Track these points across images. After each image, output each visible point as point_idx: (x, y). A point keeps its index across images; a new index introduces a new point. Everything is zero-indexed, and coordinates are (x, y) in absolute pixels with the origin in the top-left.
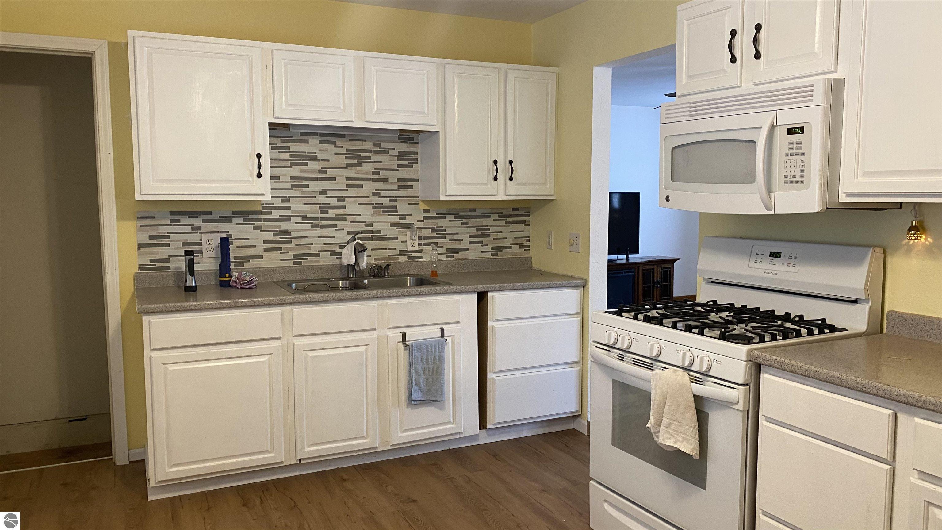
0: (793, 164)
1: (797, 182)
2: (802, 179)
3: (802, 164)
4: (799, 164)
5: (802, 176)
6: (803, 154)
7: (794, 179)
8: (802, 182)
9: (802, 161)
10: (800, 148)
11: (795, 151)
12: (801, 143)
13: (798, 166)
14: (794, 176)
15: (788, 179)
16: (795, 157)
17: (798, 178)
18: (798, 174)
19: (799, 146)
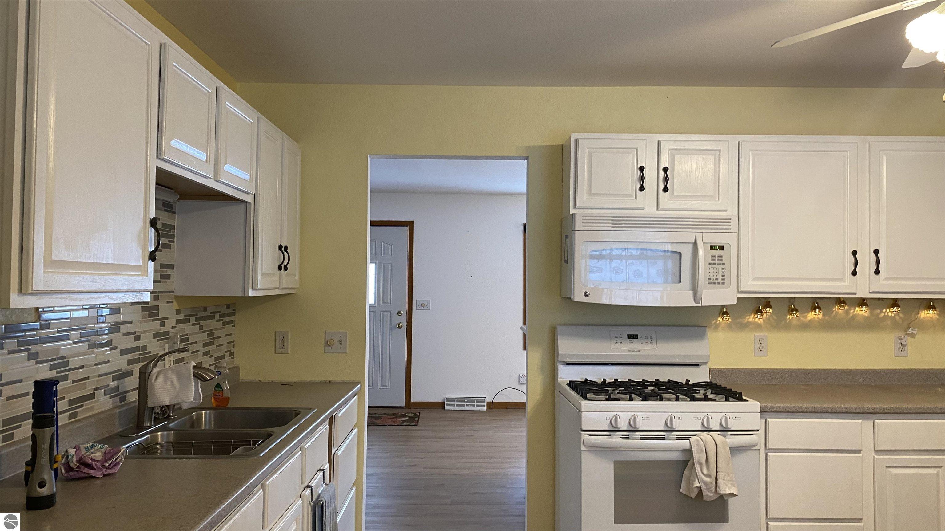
0: (715, 271)
1: (719, 283)
2: (723, 281)
3: (724, 271)
4: (720, 270)
5: (722, 279)
6: (724, 264)
7: (717, 281)
8: (723, 283)
9: (723, 269)
10: (721, 260)
11: (717, 262)
12: (722, 257)
13: (720, 272)
14: (717, 279)
15: (711, 281)
16: (716, 266)
17: (720, 281)
18: (720, 278)
19: (720, 258)
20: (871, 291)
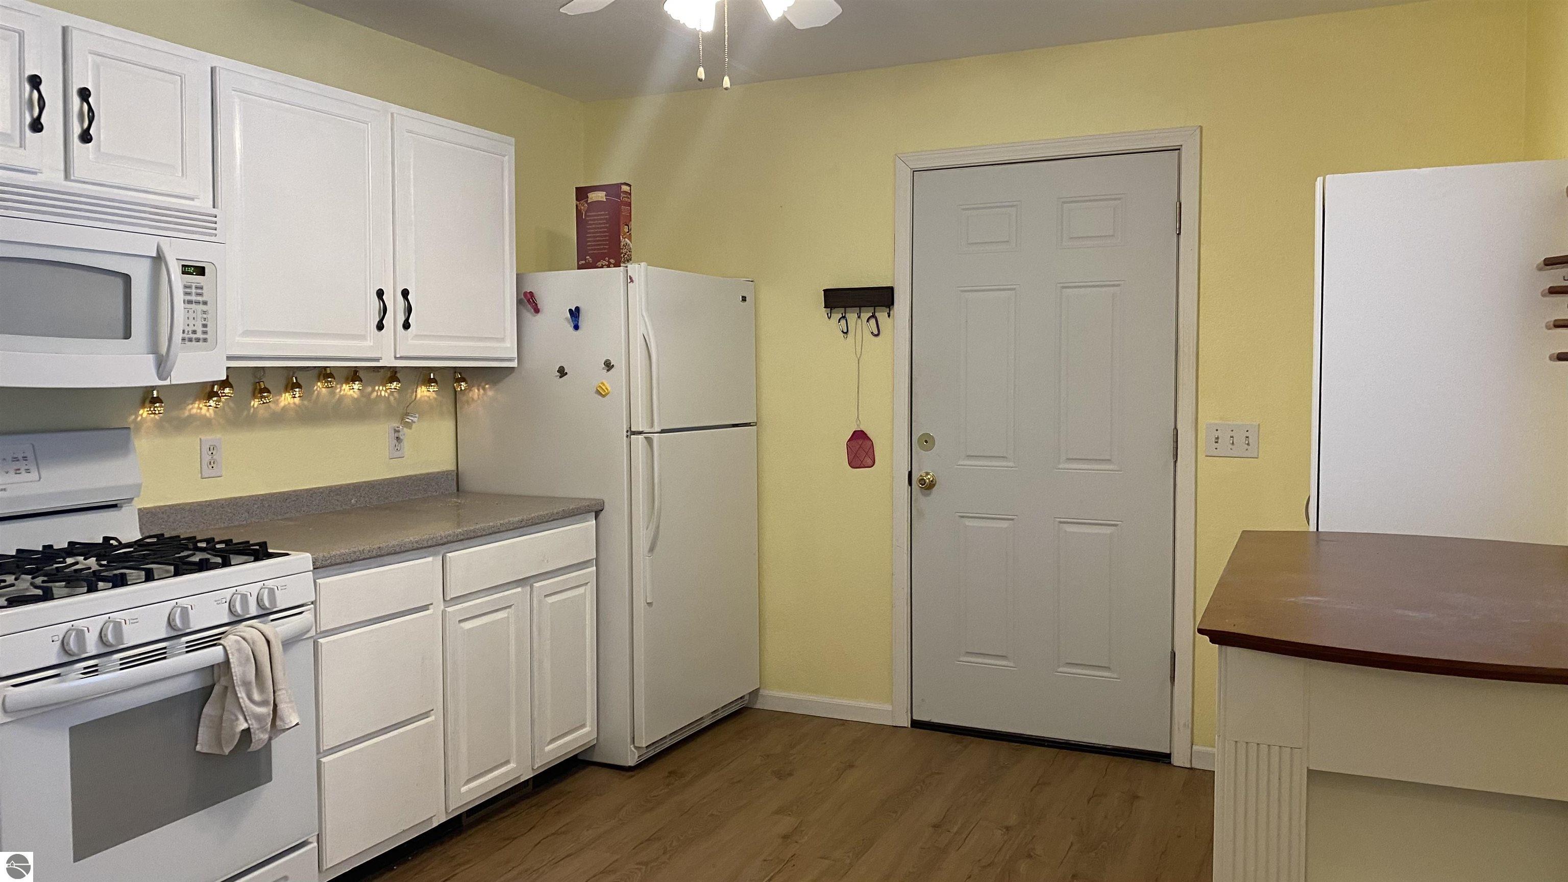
0: (191, 315)
1: (198, 340)
2: (205, 336)
3: (205, 316)
4: (200, 315)
5: (205, 333)
6: (205, 303)
7: (194, 336)
8: (205, 340)
9: (204, 312)
10: (200, 295)
11: (193, 298)
12: (201, 288)
13: (199, 319)
14: (194, 332)
15: (185, 335)
16: (193, 306)
17: (199, 335)
18: (200, 329)
19: (199, 291)
20: (398, 356)
